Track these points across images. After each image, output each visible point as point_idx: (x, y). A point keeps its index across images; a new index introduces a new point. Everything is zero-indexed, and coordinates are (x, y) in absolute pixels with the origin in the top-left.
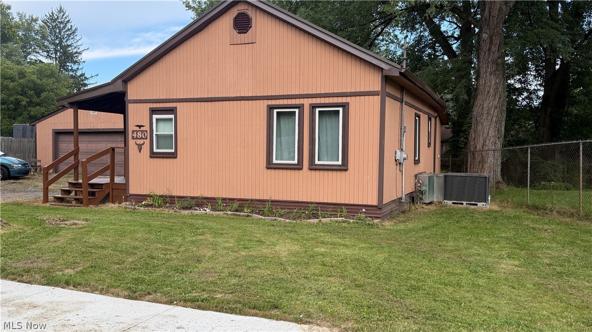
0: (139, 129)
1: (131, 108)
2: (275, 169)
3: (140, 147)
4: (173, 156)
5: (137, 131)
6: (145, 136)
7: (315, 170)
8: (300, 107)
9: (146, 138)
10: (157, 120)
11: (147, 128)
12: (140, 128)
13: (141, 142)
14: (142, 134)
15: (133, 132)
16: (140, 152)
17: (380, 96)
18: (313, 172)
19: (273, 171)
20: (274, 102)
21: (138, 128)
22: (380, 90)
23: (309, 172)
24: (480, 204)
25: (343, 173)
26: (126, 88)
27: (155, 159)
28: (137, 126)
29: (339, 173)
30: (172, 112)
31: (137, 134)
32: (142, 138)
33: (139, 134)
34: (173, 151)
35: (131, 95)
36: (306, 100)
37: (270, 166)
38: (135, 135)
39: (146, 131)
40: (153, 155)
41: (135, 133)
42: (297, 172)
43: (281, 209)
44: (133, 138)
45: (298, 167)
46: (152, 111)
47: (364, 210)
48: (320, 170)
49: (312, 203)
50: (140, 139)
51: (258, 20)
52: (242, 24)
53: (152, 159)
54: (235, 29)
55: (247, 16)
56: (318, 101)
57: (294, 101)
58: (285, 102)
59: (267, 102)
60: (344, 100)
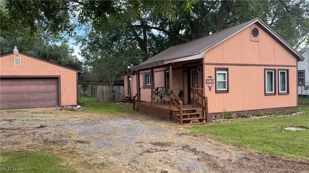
1: (206, 68)
3: (210, 88)
4: (227, 92)
5: (209, 80)
8: (275, 70)
9: (213, 83)
10: (218, 74)
11: (214, 78)
12: (210, 78)
14: (211, 81)
15: (207, 80)
16: (210, 90)
19: (267, 96)
20: (266, 68)
22: (296, 65)
23: (278, 96)
27: (218, 94)
28: (208, 77)
30: (226, 70)
31: (209, 81)
32: (212, 83)
34: (226, 89)
35: (206, 61)
36: (276, 67)
37: (266, 94)
38: (208, 82)
39: (213, 80)
40: (217, 92)
42: (274, 96)
44: (207, 83)
45: (275, 94)
46: (216, 69)
48: (281, 95)
50: (210, 84)
51: (261, 33)
52: (255, 33)
53: (216, 94)
54: (252, 34)
55: (257, 29)
56: (280, 68)
57: (272, 68)
58: (270, 67)
59: (264, 67)
60: (287, 68)
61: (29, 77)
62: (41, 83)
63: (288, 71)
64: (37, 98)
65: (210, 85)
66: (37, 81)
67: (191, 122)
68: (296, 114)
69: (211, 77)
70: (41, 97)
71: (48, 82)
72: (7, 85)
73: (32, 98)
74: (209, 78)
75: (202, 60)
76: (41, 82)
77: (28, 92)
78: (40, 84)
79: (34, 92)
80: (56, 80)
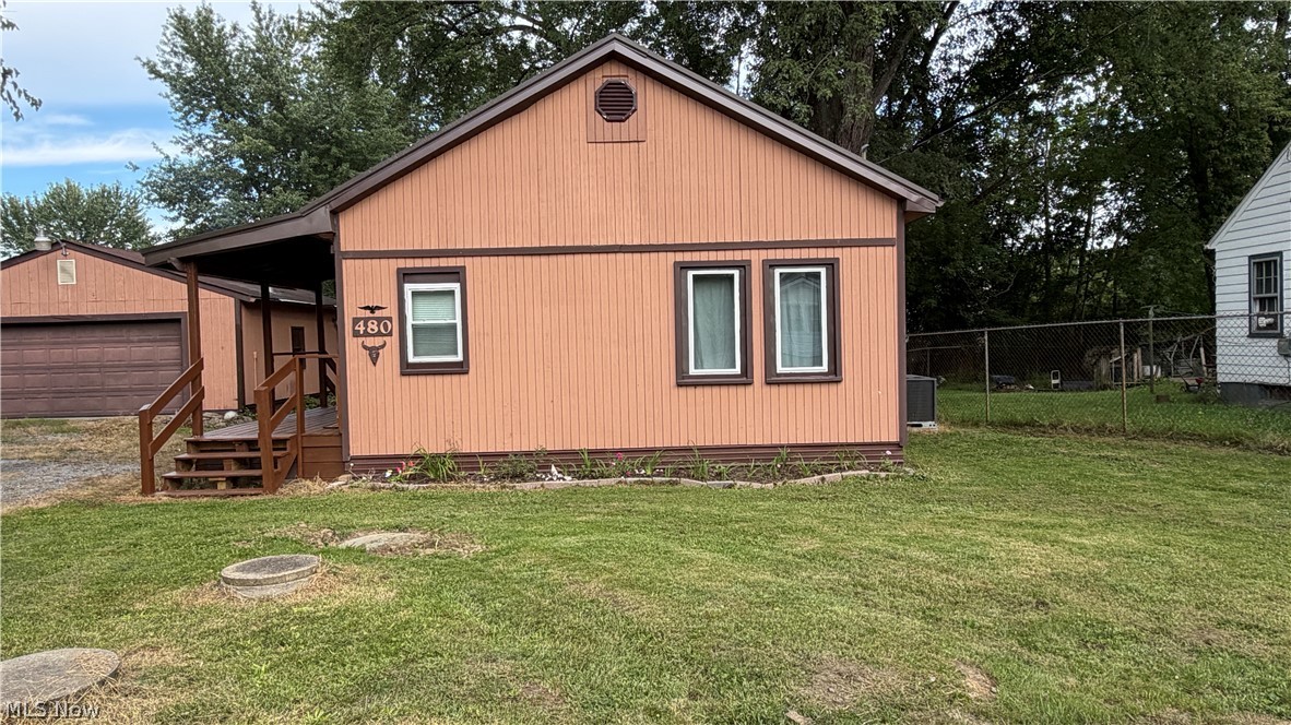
0: (371, 315)
1: (349, 270)
2: (695, 385)
3: (374, 353)
4: (460, 369)
5: (366, 320)
6: (386, 329)
7: (778, 384)
8: (744, 267)
9: (390, 334)
10: (415, 294)
11: (392, 312)
12: (372, 312)
13: (378, 341)
14: (378, 326)
15: (356, 321)
16: (375, 364)
17: (895, 248)
18: (775, 389)
19: (691, 390)
20: (688, 257)
21: (368, 314)
22: (895, 236)
23: (768, 389)
24: (926, 425)
25: (833, 387)
26: (336, 225)
27: (413, 379)
29: (824, 388)
30: (455, 276)
31: (366, 325)
32: (379, 334)
33: (373, 327)
34: (459, 358)
35: (347, 243)
36: (754, 253)
37: (684, 381)
38: (362, 329)
39: (390, 319)
40: (408, 369)
41: (362, 323)
42: (741, 389)
43: (723, 462)
44: (356, 334)
45: (745, 379)
46: (404, 274)
47: (889, 453)
48: (787, 383)
49: (782, 447)
50: (373, 336)
51: (649, 99)
52: (615, 103)
53: (406, 379)
54: (600, 112)
55: (627, 88)
56: (779, 254)
57: (729, 256)
58: (713, 256)
59: (672, 257)
60: (829, 253)
61: (99, 319)
62: (136, 339)
64: (124, 384)
65: (370, 342)
66: (124, 331)
70: (137, 381)
71: (155, 333)
72: (47, 344)
73: (112, 383)
74: (368, 311)
76: (135, 334)
77: (100, 367)
78: (133, 342)
79: (119, 366)
80: (175, 326)
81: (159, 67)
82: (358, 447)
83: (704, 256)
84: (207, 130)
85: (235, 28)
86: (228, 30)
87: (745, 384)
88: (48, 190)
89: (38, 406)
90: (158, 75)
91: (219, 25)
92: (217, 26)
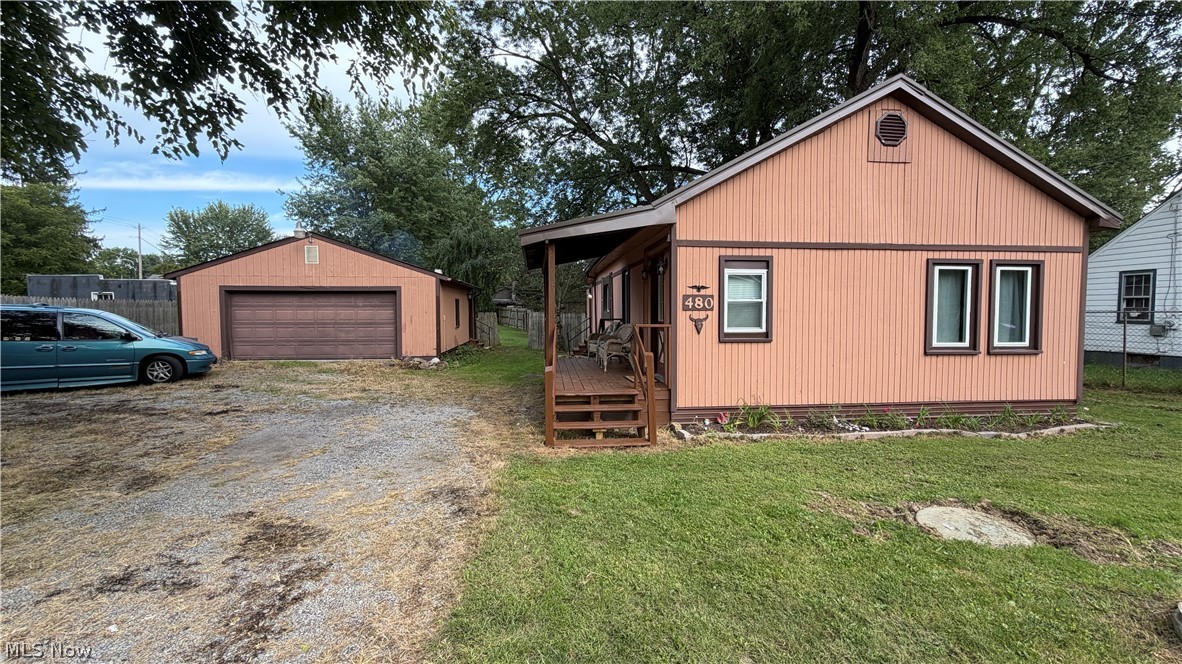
0: (698, 293)
1: (684, 259)
2: (937, 355)
3: (698, 325)
4: (766, 337)
5: (694, 297)
6: (709, 305)
8: (976, 266)
9: (712, 309)
10: (731, 277)
11: (713, 290)
12: (699, 291)
14: (703, 302)
15: (686, 297)
16: (699, 332)
17: (1083, 254)
18: (993, 358)
19: (934, 358)
20: (936, 255)
21: (695, 292)
22: (1083, 245)
23: (987, 358)
25: (1032, 358)
26: (677, 218)
27: (728, 345)
28: (693, 287)
29: (1029, 358)
30: (764, 264)
31: (694, 302)
32: (704, 309)
33: (699, 302)
34: (764, 329)
35: (681, 234)
36: (985, 254)
37: (928, 351)
38: (691, 304)
39: (712, 297)
40: (724, 338)
41: (690, 299)
42: (969, 358)
44: (686, 308)
45: (974, 351)
46: (725, 261)
48: (1002, 354)
50: (699, 310)
51: (917, 129)
52: (891, 132)
53: (722, 345)
54: (879, 138)
55: (901, 120)
56: (1002, 256)
57: (966, 256)
58: (955, 255)
59: (926, 255)
60: (1035, 257)
61: (335, 290)
62: (361, 304)
63: (1038, 267)
64: (352, 336)
65: (696, 315)
66: (353, 298)
67: (599, 437)
68: (1062, 431)
69: (703, 287)
70: (361, 334)
71: (375, 301)
72: (294, 306)
73: (342, 336)
74: (695, 290)
75: (667, 228)
76: (360, 301)
77: (335, 324)
78: (358, 306)
79: (347, 324)
80: (391, 296)
81: (297, 130)
82: (683, 400)
83: (948, 255)
84: (326, 172)
85: (347, 107)
86: (342, 109)
87: (973, 355)
88: (207, 206)
89: (289, 350)
90: (296, 135)
91: (338, 105)
92: (335, 105)
